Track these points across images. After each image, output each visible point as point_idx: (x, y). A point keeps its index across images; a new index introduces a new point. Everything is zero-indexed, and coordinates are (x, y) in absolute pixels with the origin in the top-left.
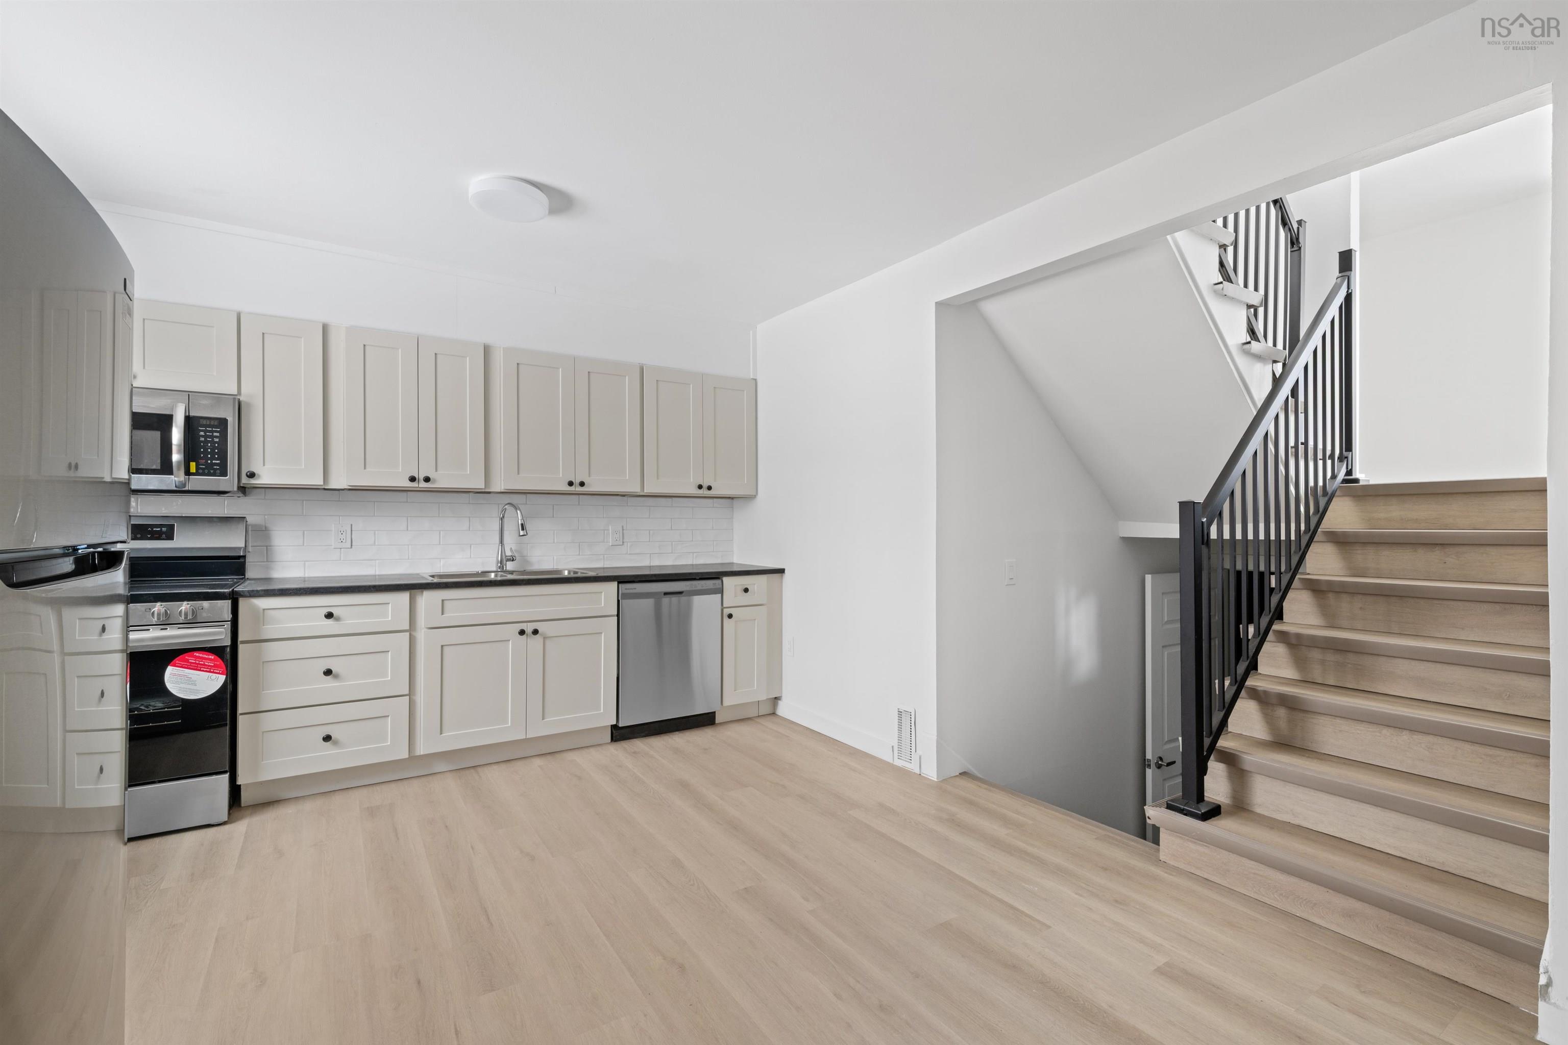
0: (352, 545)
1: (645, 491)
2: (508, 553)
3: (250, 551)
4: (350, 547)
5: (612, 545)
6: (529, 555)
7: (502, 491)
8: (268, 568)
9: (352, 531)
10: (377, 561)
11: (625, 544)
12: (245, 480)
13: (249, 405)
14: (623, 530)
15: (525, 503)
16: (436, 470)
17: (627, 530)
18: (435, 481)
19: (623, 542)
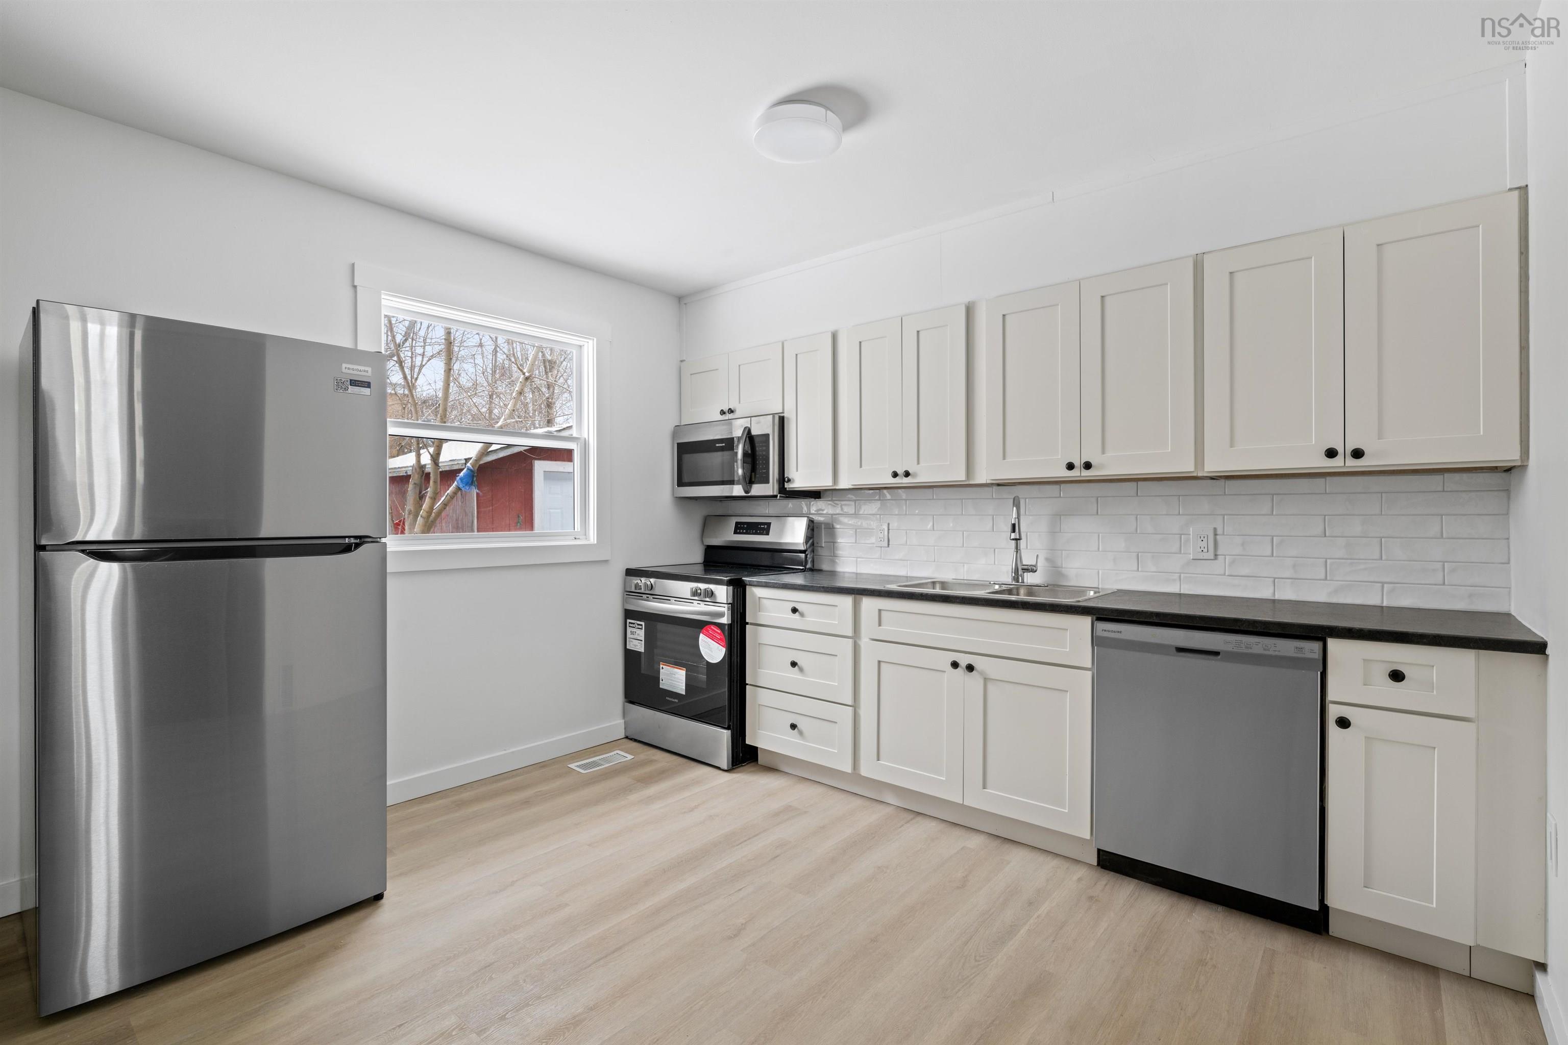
0: (889, 545)
1: (1206, 470)
2: (1028, 560)
3: (823, 546)
4: (887, 545)
5: (1193, 559)
6: (1063, 566)
7: (988, 482)
8: (833, 562)
9: (889, 530)
10: (909, 562)
11: (1219, 557)
12: (786, 485)
13: (788, 419)
14: (1216, 535)
15: (1059, 496)
16: (918, 463)
17: (1223, 534)
18: (915, 475)
19: (1216, 555)
